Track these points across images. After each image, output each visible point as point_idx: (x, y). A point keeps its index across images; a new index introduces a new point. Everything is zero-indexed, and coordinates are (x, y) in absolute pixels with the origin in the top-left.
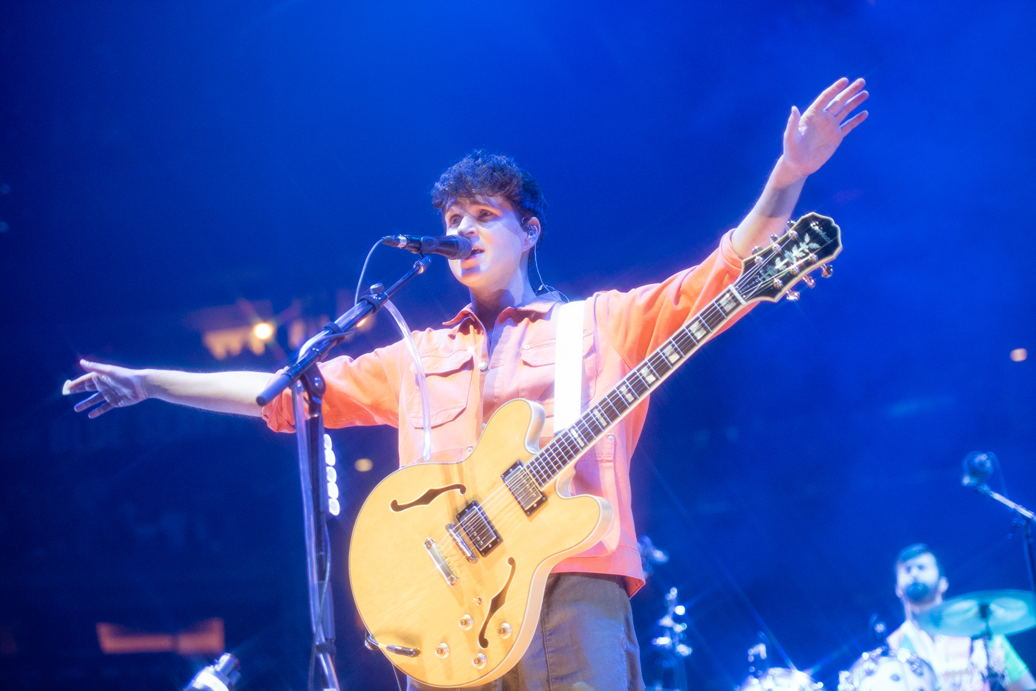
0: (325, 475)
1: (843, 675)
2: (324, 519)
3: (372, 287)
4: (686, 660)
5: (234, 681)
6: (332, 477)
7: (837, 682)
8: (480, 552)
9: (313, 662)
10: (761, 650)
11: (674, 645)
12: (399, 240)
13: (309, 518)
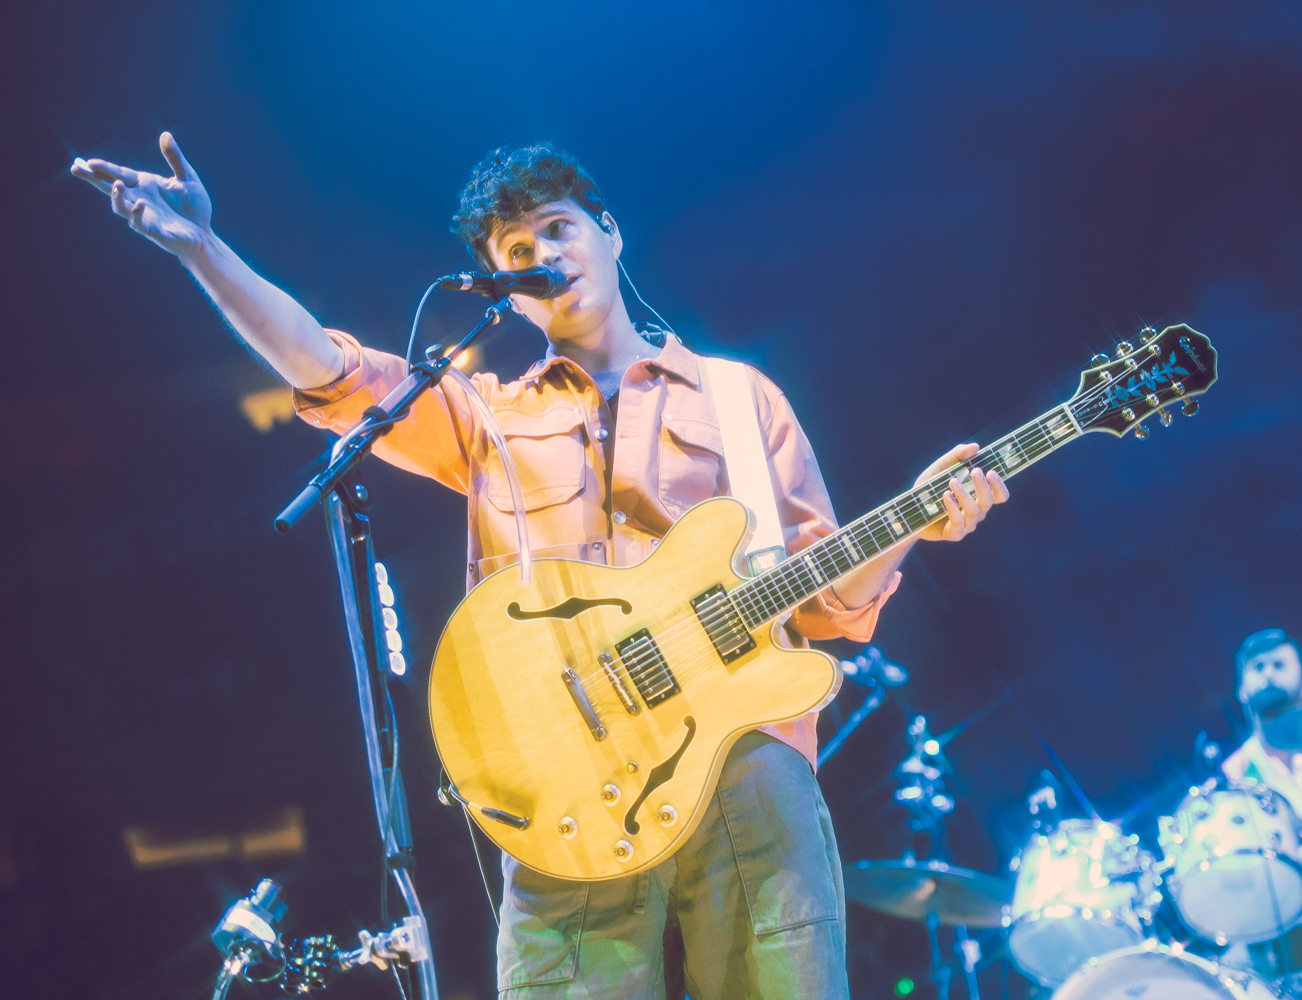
0: (381, 620)
1: (1164, 823)
2: (384, 680)
3: (429, 350)
4: (946, 817)
5: (280, 917)
6: (391, 623)
7: (1156, 833)
8: (648, 703)
9: (385, 881)
10: (1047, 796)
11: (927, 799)
12: (462, 280)
13: (364, 683)
